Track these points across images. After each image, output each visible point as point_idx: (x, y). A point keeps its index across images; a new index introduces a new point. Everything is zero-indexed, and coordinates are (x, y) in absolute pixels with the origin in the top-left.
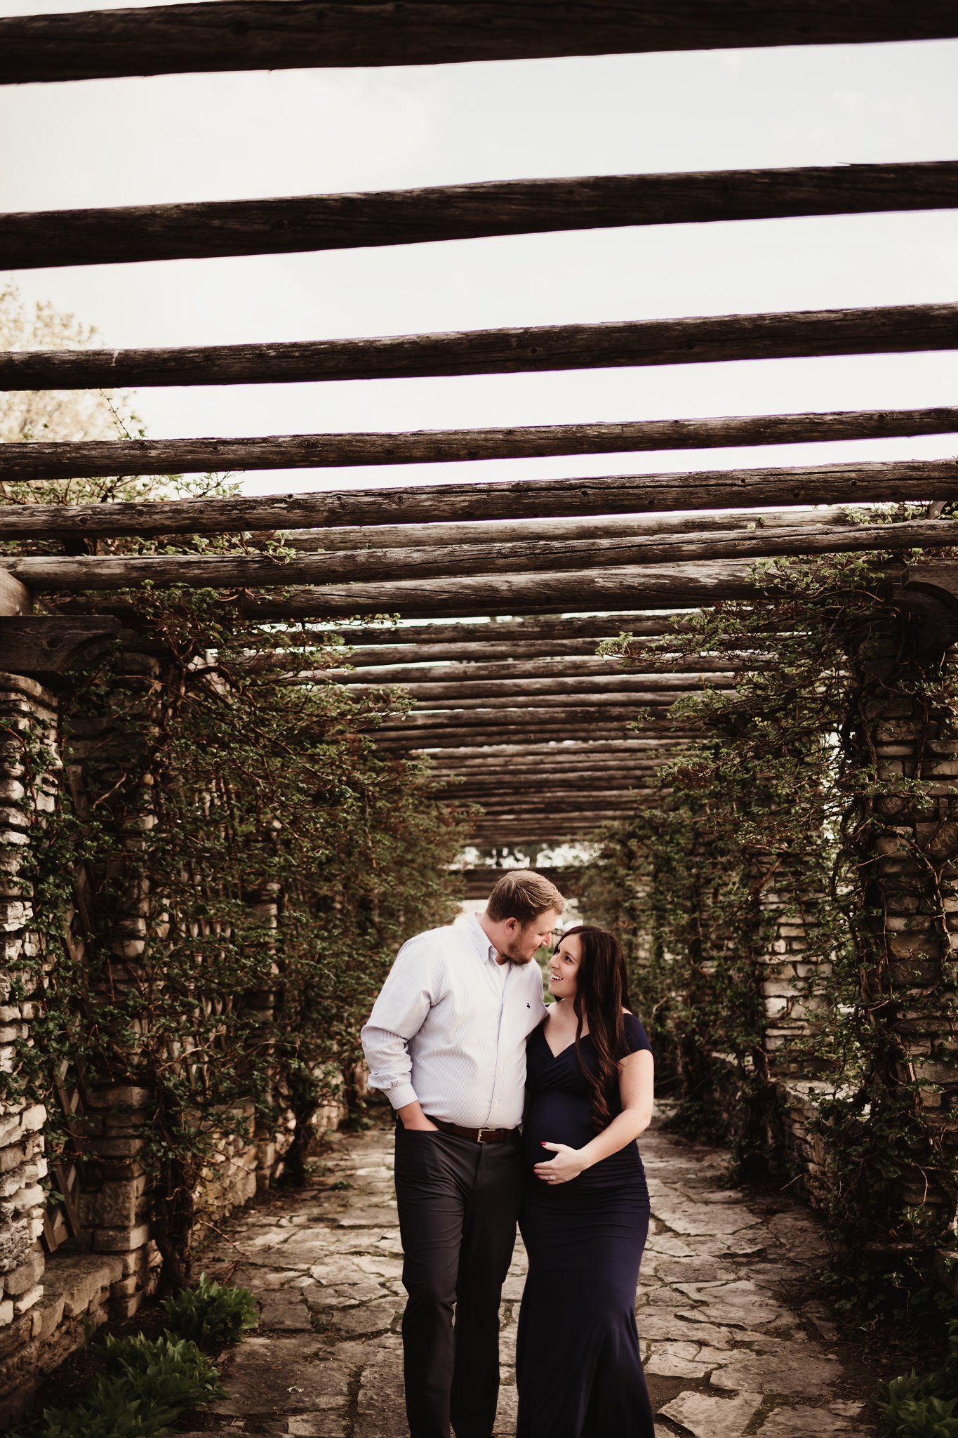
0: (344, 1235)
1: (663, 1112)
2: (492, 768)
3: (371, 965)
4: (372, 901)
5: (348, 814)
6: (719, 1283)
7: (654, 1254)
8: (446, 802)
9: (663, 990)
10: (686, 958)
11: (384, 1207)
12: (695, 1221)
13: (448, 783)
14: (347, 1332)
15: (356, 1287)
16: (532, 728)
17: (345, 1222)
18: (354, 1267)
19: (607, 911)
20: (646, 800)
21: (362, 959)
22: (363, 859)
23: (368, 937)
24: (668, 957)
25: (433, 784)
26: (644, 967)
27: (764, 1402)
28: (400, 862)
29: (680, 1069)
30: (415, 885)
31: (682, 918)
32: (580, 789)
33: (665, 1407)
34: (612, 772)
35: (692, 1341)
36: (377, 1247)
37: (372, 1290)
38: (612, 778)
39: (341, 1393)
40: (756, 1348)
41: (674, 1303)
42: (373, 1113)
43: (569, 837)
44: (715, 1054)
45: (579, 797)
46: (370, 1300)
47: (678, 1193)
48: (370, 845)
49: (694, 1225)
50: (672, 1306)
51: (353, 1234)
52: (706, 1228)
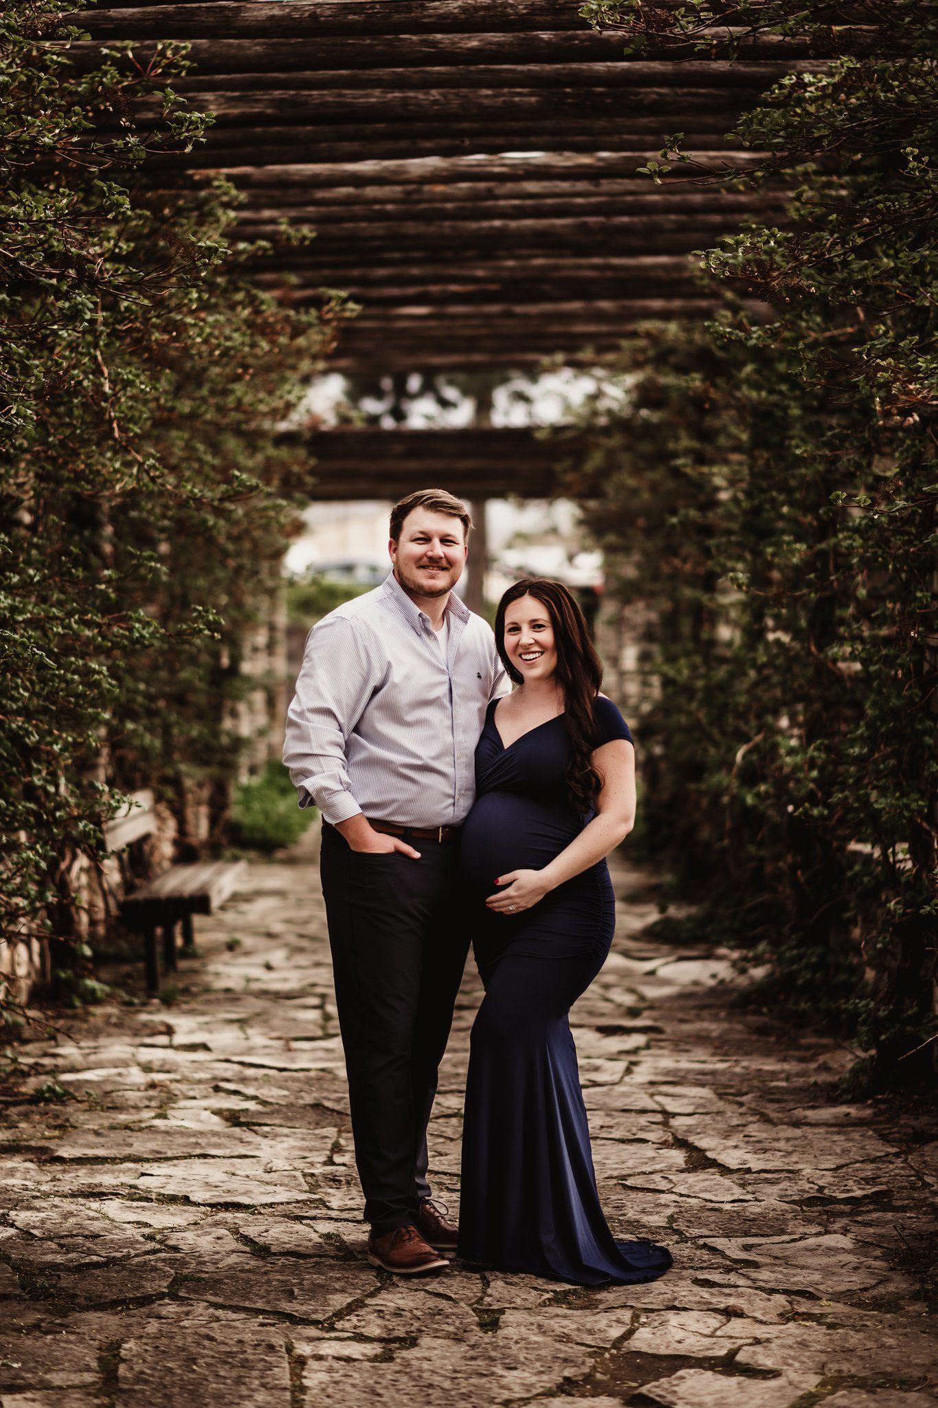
0: (64, 1171)
1: (741, 972)
2: (378, 207)
6: (785, 1238)
7: (674, 1197)
10: (803, 639)
11: (141, 1129)
12: (765, 1151)
13: (274, 241)
14: (88, 1299)
15: (97, 1241)
16: (466, 125)
17: (65, 1152)
18: (93, 1214)
19: (649, 532)
22: (89, 418)
23: (102, 587)
24: (775, 638)
25: (242, 245)
27: (822, 1384)
28: (165, 421)
31: (795, 552)
33: (648, 1386)
34: (653, 217)
35: (716, 1310)
36: (134, 1187)
37: (131, 1243)
38: (653, 229)
39: (88, 1369)
40: (829, 1320)
41: (696, 1264)
44: (854, 846)
45: (580, 267)
46: (128, 1257)
47: (743, 1110)
48: (107, 388)
49: (762, 1156)
50: (692, 1268)
51: (84, 1171)
52: (785, 1160)
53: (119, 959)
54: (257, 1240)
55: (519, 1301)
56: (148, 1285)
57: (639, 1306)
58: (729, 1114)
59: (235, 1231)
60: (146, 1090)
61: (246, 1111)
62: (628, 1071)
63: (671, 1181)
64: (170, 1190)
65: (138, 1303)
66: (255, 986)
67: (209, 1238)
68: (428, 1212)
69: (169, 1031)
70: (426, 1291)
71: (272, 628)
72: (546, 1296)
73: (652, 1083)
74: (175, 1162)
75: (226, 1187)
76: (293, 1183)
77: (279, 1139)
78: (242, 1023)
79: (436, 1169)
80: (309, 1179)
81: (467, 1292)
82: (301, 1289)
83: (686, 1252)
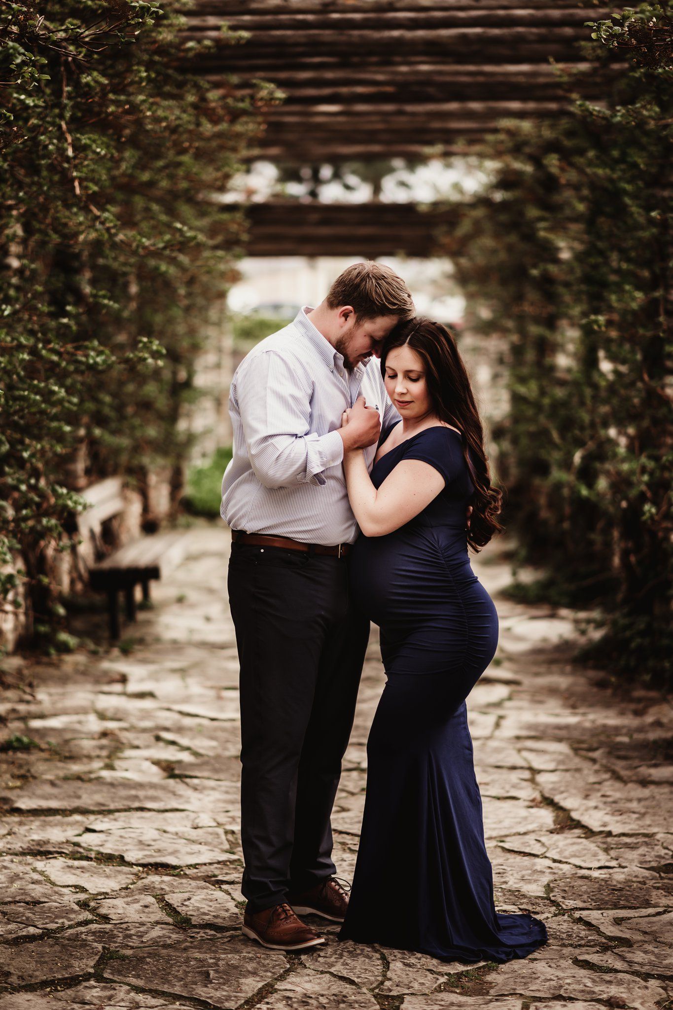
0: (21, 824)
1: (583, 632)
2: (300, 17)
3: (71, 368)
4: (77, 256)
5: (29, 95)
6: (651, 911)
7: (548, 863)
8: (215, 78)
9: (593, 425)
10: (636, 369)
11: (90, 780)
12: (622, 812)
13: (217, 41)
14: (21, 978)
15: (37, 908)
17: (24, 804)
18: (36, 876)
19: (504, 282)
20: (580, 83)
21: (55, 358)
22: (56, 178)
23: (65, 320)
24: (606, 366)
25: (191, 44)
26: (562, 383)
28: (128, 187)
29: (616, 561)
30: (154, 227)
31: (634, 299)
32: (461, 59)
34: (521, 29)
35: (599, 1001)
36: (77, 844)
37: (66, 912)
38: (520, 39)
41: (575, 941)
42: (78, 624)
43: (439, 148)
46: (62, 928)
47: (597, 767)
48: (70, 153)
49: (619, 818)
50: (571, 945)
51: (37, 823)
52: (640, 823)
53: (92, 609)
54: (179, 909)
55: (416, 986)
56: (76, 964)
57: (528, 993)
58: (586, 772)
59: (161, 899)
60: (100, 738)
61: (179, 762)
62: (497, 725)
63: (543, 845)
64: (108, 849)
65: (65, 984)
66: (197, 637)
67: (137, 906)
68: (333, 889)
69: (123, 679)
70: (331, 974)
71: (220, 350)
72: (442, 980)
73: (518, 738)
74: (117, 814)
75: (157, 845)
76: (216, 841)
77: (206, 792)
78: (182, 672)
79: (340, 828)
80: (230, 837)
81: (368, 975)
82: (216, 971)
83: (565, 927)
